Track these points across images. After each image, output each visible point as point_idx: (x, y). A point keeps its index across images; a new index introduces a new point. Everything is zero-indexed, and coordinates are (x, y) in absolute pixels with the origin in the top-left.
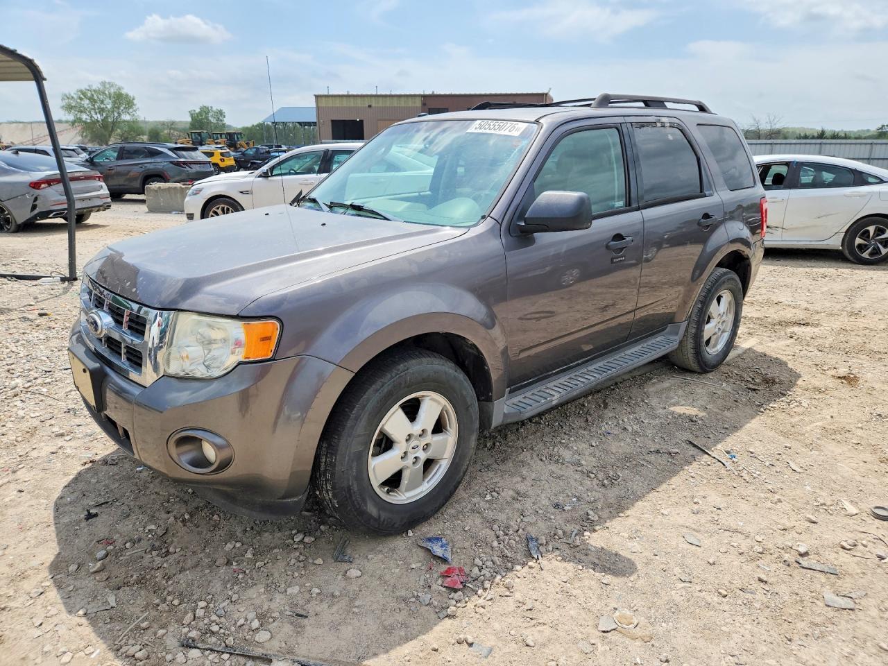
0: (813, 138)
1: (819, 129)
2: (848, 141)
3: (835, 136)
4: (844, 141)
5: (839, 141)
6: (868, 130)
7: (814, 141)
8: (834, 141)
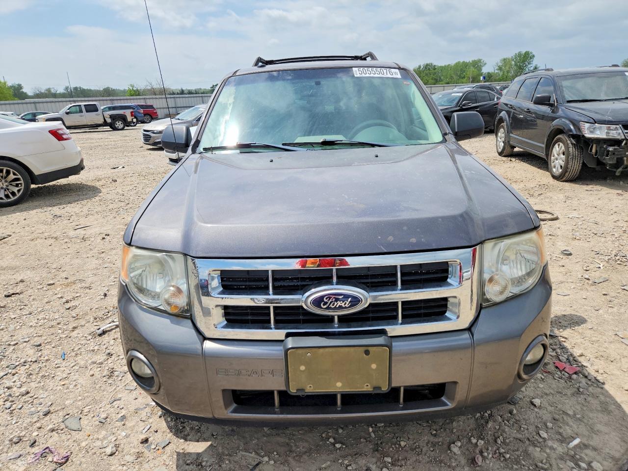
0: (178, 94)
1: (180, 88)
2: (197, 95)
3: (190, 92)
4: (195, 95)
5: (192, 95)
6: (200, 89)
7: (178, 96)
8: (189, 95)
